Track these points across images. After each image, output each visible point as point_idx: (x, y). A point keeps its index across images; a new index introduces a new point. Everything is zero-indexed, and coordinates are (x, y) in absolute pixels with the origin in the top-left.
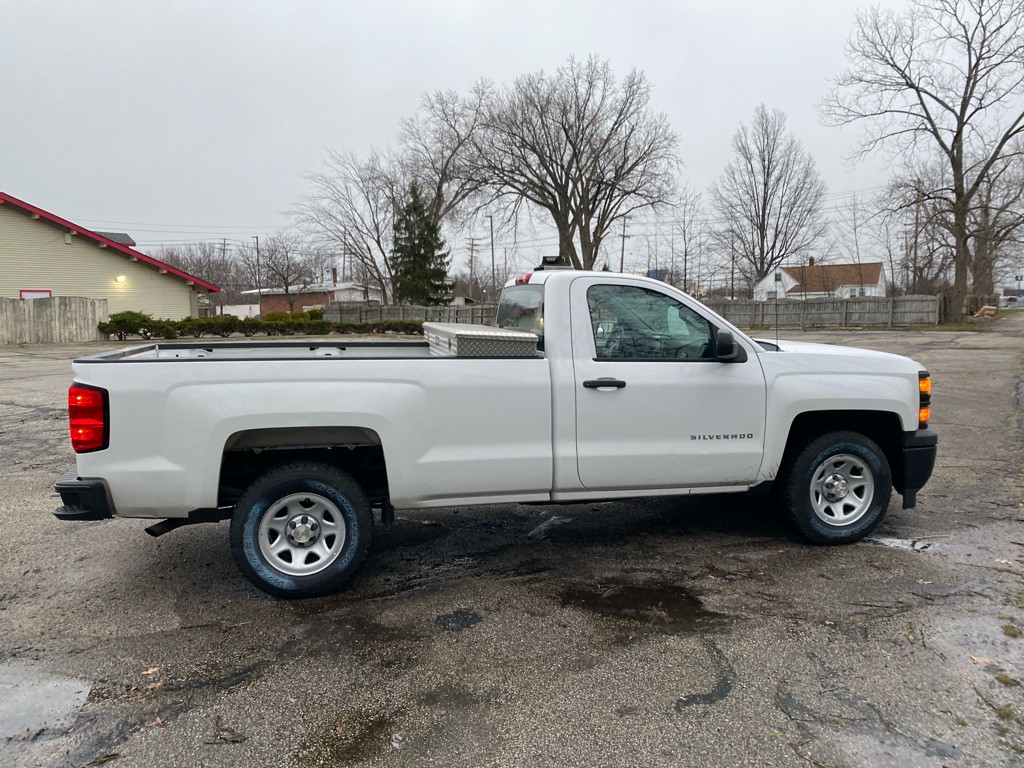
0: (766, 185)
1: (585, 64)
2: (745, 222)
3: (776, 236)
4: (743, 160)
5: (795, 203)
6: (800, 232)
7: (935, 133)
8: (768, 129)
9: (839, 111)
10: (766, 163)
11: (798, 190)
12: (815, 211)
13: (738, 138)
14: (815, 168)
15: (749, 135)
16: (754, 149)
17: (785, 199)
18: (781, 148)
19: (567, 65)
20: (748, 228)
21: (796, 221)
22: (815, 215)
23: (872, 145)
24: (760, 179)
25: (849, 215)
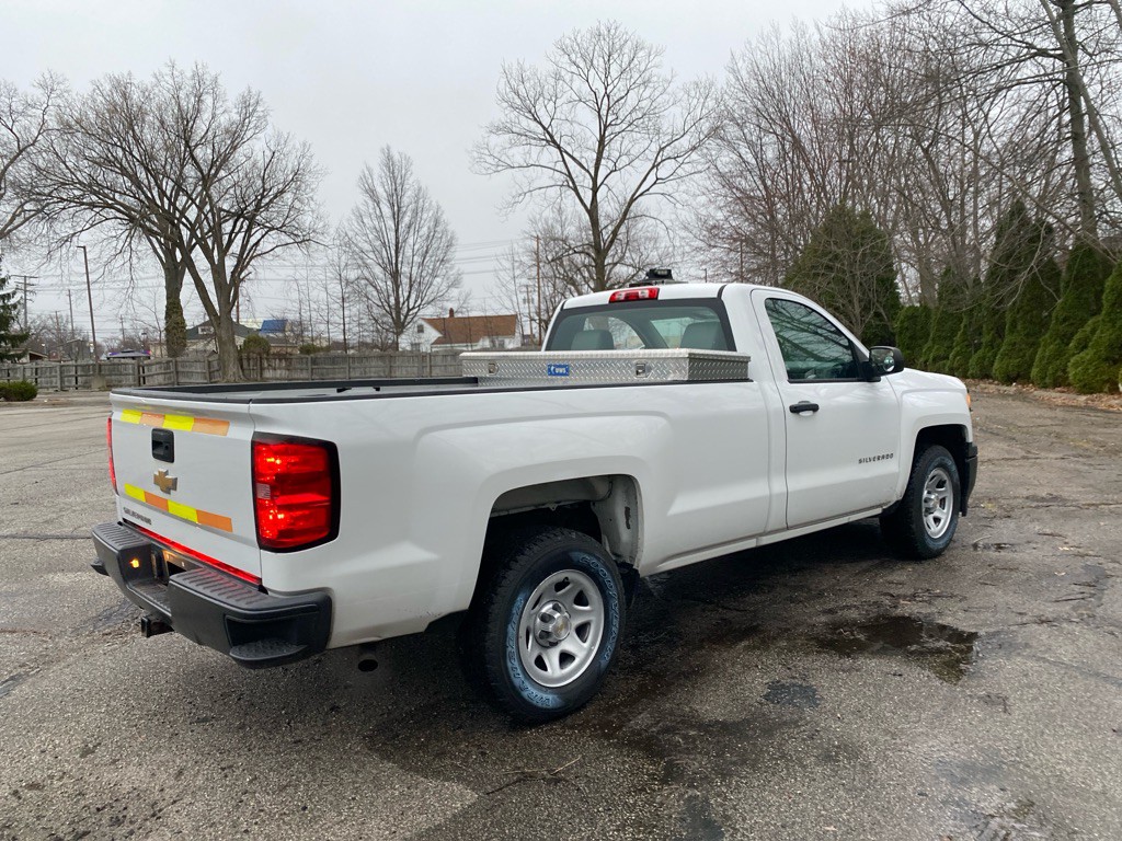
0: (397, 231)
1: (189, 74)
2: (378, 271)
3: (411, 286)
4: (370, 202)
5: (427, 252)
6: (435, 283)
7: (575, 189)
8: (394, 171)
9: (489, 159)
10: (396, 208)
11: (429, 238)
12: (448, 261)
13: (363, 179)
14: (444, 217)
15: (375, 177)
16: (380, 191)
17: (416, 247)
18: (409, 193)
19: (166, 71)
20: (381, 276)
21: (430, 271)
22: (447, 265)
23: (522, 197)
24: (391, 224)
25: (508, 265)
